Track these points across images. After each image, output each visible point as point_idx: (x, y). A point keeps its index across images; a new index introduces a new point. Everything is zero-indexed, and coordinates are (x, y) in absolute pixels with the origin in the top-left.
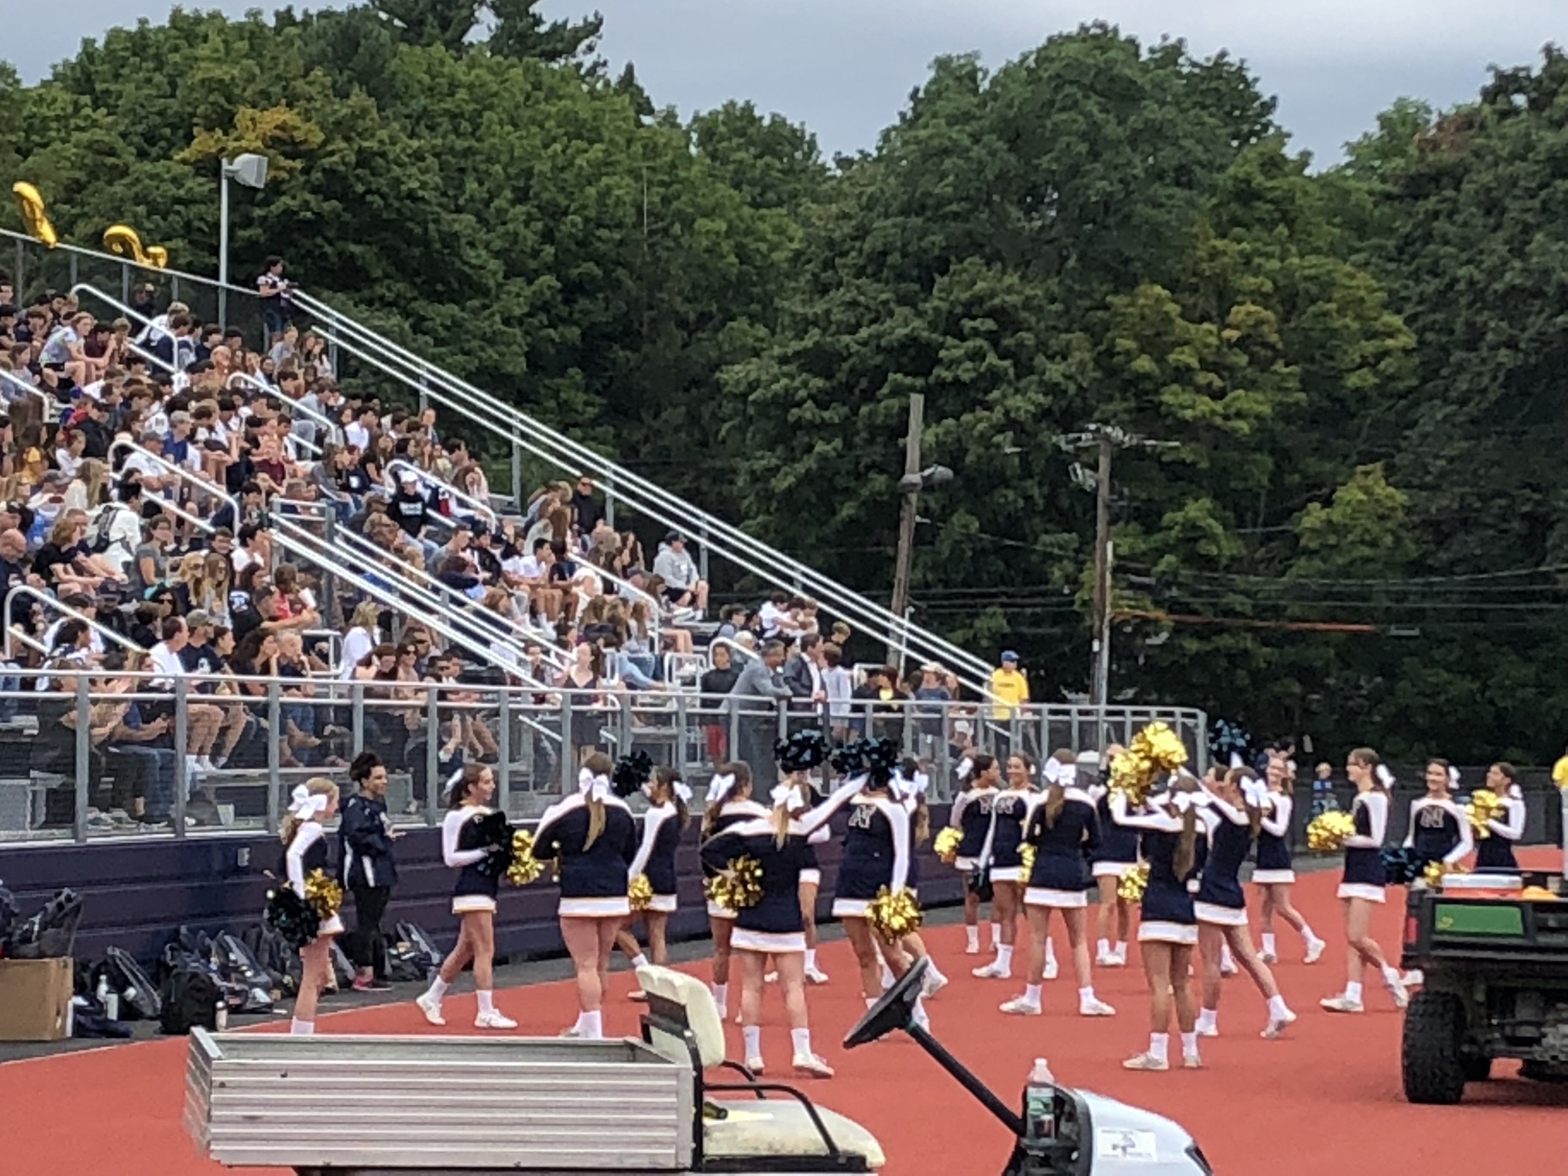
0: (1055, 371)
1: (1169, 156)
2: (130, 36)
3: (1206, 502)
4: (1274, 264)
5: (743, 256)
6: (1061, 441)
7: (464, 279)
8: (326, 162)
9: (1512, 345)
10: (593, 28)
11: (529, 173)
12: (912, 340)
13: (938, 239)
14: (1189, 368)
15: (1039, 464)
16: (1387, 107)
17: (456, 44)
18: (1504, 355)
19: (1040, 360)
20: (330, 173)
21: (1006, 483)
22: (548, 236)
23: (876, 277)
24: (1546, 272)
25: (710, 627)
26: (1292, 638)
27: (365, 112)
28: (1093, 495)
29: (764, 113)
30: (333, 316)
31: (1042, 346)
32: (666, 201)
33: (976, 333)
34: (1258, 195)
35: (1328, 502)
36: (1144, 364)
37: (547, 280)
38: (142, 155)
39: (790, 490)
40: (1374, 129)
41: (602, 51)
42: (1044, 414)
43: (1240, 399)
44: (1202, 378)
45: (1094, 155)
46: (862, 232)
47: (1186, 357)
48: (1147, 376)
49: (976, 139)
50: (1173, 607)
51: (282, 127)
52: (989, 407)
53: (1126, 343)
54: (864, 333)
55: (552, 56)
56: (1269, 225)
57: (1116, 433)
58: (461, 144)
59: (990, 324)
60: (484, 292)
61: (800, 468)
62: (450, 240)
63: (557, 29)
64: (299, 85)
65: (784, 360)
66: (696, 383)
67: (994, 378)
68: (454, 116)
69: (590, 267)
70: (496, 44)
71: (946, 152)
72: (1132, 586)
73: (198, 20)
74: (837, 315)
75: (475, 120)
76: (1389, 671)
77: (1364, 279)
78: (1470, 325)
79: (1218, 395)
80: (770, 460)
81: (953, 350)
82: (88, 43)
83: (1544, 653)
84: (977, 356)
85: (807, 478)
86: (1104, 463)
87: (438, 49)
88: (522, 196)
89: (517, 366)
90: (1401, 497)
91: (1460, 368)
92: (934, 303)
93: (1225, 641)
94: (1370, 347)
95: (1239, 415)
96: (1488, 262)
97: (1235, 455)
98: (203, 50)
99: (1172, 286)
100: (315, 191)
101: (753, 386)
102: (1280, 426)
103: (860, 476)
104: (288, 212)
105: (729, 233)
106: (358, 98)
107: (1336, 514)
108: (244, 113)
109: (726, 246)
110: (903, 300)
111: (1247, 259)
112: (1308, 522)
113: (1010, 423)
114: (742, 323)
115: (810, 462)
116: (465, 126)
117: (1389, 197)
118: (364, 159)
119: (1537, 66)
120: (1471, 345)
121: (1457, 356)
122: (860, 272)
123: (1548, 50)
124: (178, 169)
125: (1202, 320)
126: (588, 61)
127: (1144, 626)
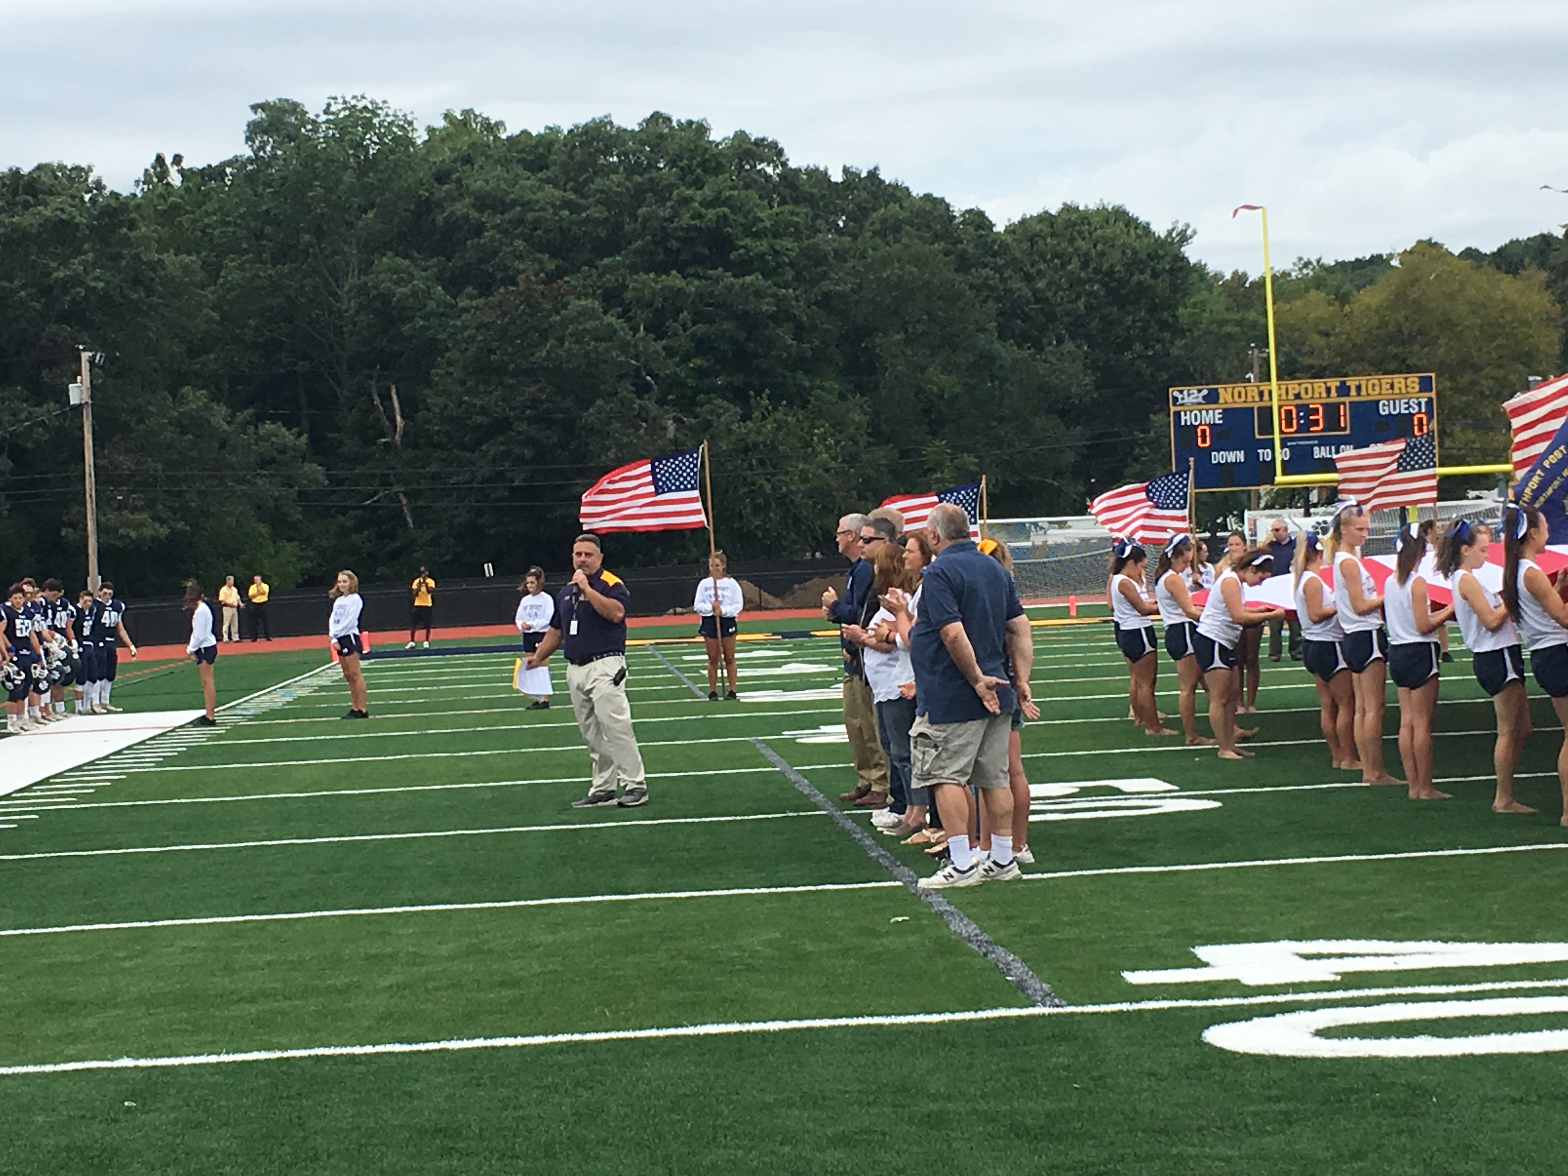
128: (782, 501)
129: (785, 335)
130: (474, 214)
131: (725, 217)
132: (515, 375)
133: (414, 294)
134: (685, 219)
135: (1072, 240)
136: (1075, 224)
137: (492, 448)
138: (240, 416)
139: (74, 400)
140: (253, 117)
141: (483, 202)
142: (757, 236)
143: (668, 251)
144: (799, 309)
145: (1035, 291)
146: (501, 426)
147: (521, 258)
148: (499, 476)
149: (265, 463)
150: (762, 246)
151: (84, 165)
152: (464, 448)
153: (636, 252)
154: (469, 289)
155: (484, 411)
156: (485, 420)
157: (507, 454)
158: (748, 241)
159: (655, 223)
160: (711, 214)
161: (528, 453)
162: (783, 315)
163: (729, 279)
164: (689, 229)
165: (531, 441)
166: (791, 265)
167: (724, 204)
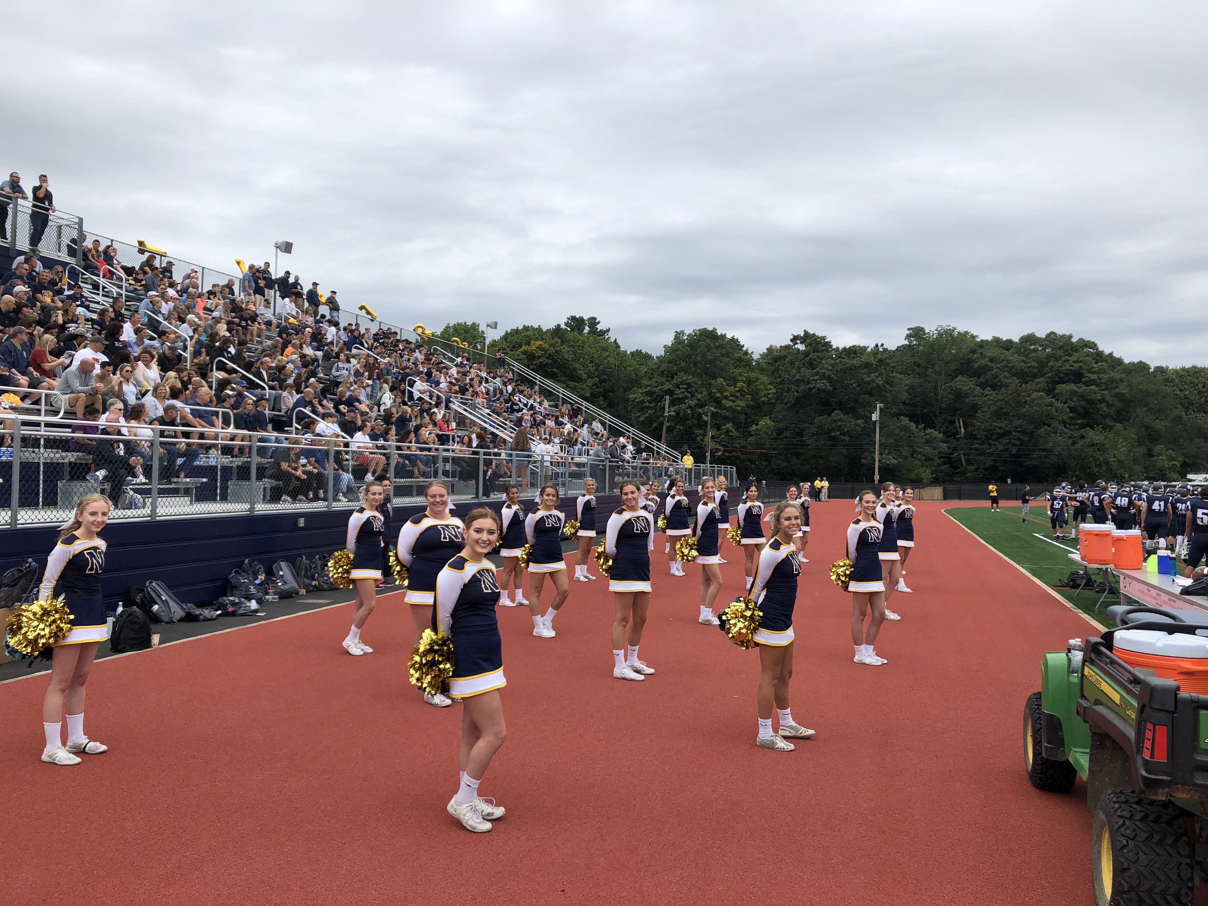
0: (699, 396)
1: (724, 352)
3: (731, 424)
4: (746, 374)
5: (636, 375)
6: (700, 410)
7: (578, 377)
8: (549, 352)
9: (797, 391)
10: (608, 330)
11: (593, 357)
12: (669, 389)
13: (675, 368)
14: (728, 396)
15: (696, 415)
16: (768, 346)
17: (580, 333)
18: (795, 394)
19: (696, 394)
20: (550, 354)
21: (688, 419)
22: (597, 370)
23: (662, 376)
24: (805, 376)
26: (750, 453)
27: (557, 342)
28: (707, 422)
29: (643, 351)
31: (696, 391)
32: (621, 363)
33: (683, 388)
34: (742, 361)
35: (757, 425)
36: (718, 395)
37: (597, 379)
38: (512, 350)
39: (643, 421)
40: (765, 351)
41: (610, 334)
42: (697, 405)
43: (738, 402)
44: (731, 398)
45: (708, 351)
46: (659, 368)
47: (727, 393)
48: (719, 397)
49: (683, 348)
50: (723, 446)
52: (685, 403)
53: (714, 391)
54: (659, 388)
55: (600, 336)
56: (745, 366)
57: (712, 409)
58: (579, 352)
59: (686, 386)
60: (582, 380)
61: (645, 416)
62: (576, 370)
63: (601, 331)
65: (642, 393)
67: (686, 397)
68: (578, 346)
69: (605, 376)
70: (588, 333)
71: (677, 350)
72: (715, 441)
73: (528, 327)
74: (654, 384)
75: (583, 347)
76: (769, 461)
77: (765, 378)
78: (788, 388)
79: (734, 402)
80: (639, 414)
81: (678, 391)
83: (802, 457)
84: (683, 393)
85: (646, 418)
86: (709, 415)
87: (577, 334)
88: (592, 362)
89: (588, 395)
90: (773, 424)
91: (785, 397)
92: (674, 381)
93: (734, 454)
94: (766, 392)
95: (738, 406)
96: (792, 374)
97: (737, 415)
98: (528, 332)
99: (724, 379)
100: (547, 358)
101: (636, 399)
102: (746, 409)
103: (658, 418)
104: (541, 362)
105: (634, 369)
107: (759, 427)
108: (532, 342)
109: (633, 373)
110: (667, 381)
111: (740, 373)
112: (752, 429)
113: (690, 407)
114: (635, 387)
115: (647, 415)
116: (581, 348)
117: (769, 363)
118: (557, 352)
119: (802, 334)
120: (788, 392)
121: (785, 394)
122: (659, 375)
123: (805, 331)
124: (518, 353)
125: (731, 386)
126: (607, 337)
127: (717, 450)
128: (1107, 463)
129: (1104, 406)
130: (989, 363)
131: (1081, 367)
132: (1013, 416)
133: (970, 389)
134: (1068, 367)
135: (1197, 378)
136: (1198, 372)
137: (1005, 441)
138: (920, 427)
139: (874, 419)
140: (908, 332)
141: (992, 360)
142: (1093, 373)
143: (1059, 377)
144: (1108, 398)
145: (1185, 395)
146: (1007, 433)
147: (1007, 378)
148: (1007, 450)
149: (927, 442)
150: (1095, 377)
151: (866, 346)
152: (994, 440)
153: (1049, 377)
154: (988, 388)
155: (1000, 428)
156: (1002, 431)
157: (1009, 443)
158: (1089, 375)
159: (1056, 368)
160: (1076, 365)
161: (1018, 443)
162: (1103, 401)
163: (1084, 387)
164: (1069, 370)
165: (1019, 439)
166: (1105, 383)
167: (1080, 362)
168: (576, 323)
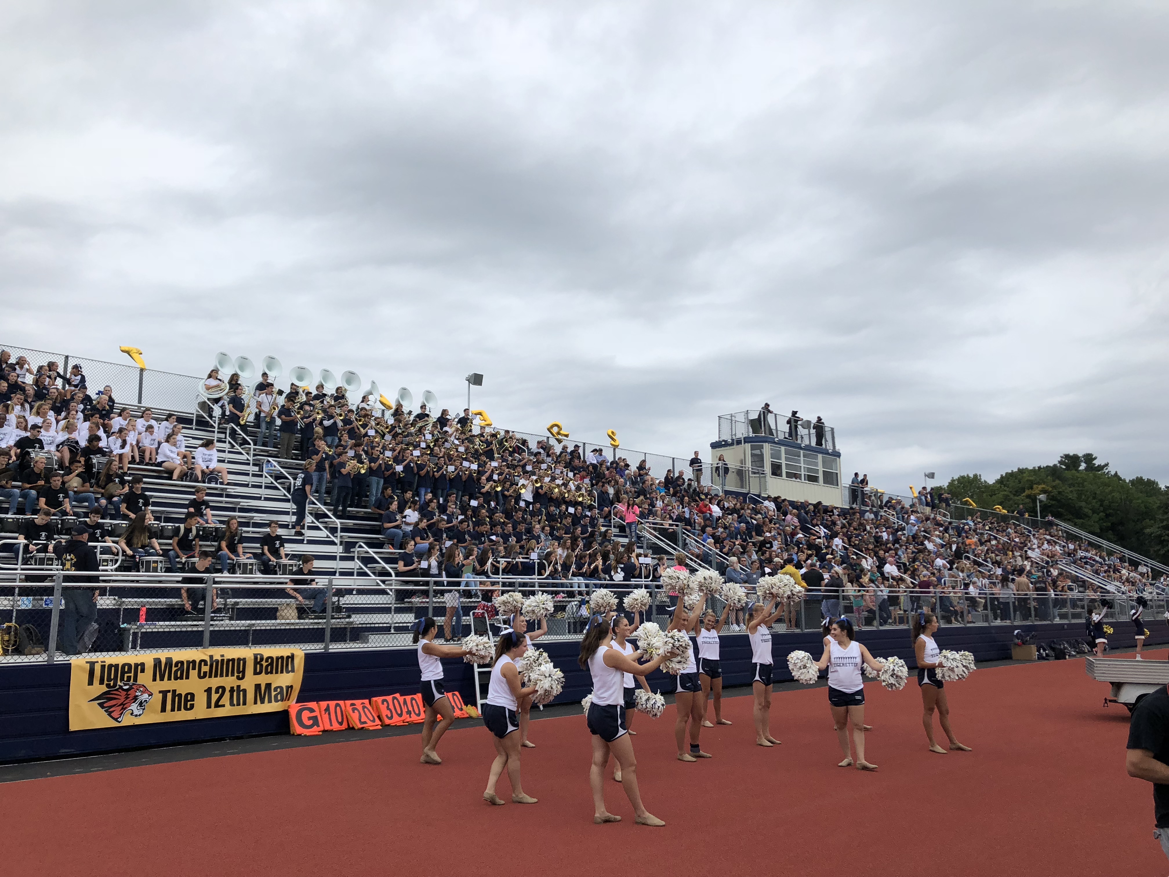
2: (1010, 473)
5: (1146, 507)
7: (1085, 515)
8: (1052, 494)
10: (1107, 465)
11: (1096, 494)
17: (1077, 470)
20: (1053, 496)
22: (1101, 505)
25: (1154, 582)
27: (1059, 484)
29: (1145, 478)
30: (1062, 524)
32: (1127, 497)
37: (1101, 514)
38: (1015, 495)
39: (1164, 554)
41: (1109, 469)
51: (1043, 488)
55: (1099, 471)
58: (1080, 489)
60: (1089, 517)
62: (1081, 507)
63: (1099, 466)
64: (1045, 480)
65: (1159, 528)
66: (1138, 533)
68: (1078, 484)
69: (1111, 511)
70: (1086, 469)
73: (1023, 469)
80: (1158, 548)
82: (1002, 475)
87: (1074, 471)
88: (1094, 498)
89: (1098, 531)
98: (1025, 475)
104: (1051, 505)
105: (1142, 502)
106: (1057, 481)
108: (1035, 486)
109: (1142, 505)
114: (1147, 520)
116: (1081, 485)
118: (1059, 493)
124: (1023, 498)
126: (1107, 471)
168: (1071, 461)
